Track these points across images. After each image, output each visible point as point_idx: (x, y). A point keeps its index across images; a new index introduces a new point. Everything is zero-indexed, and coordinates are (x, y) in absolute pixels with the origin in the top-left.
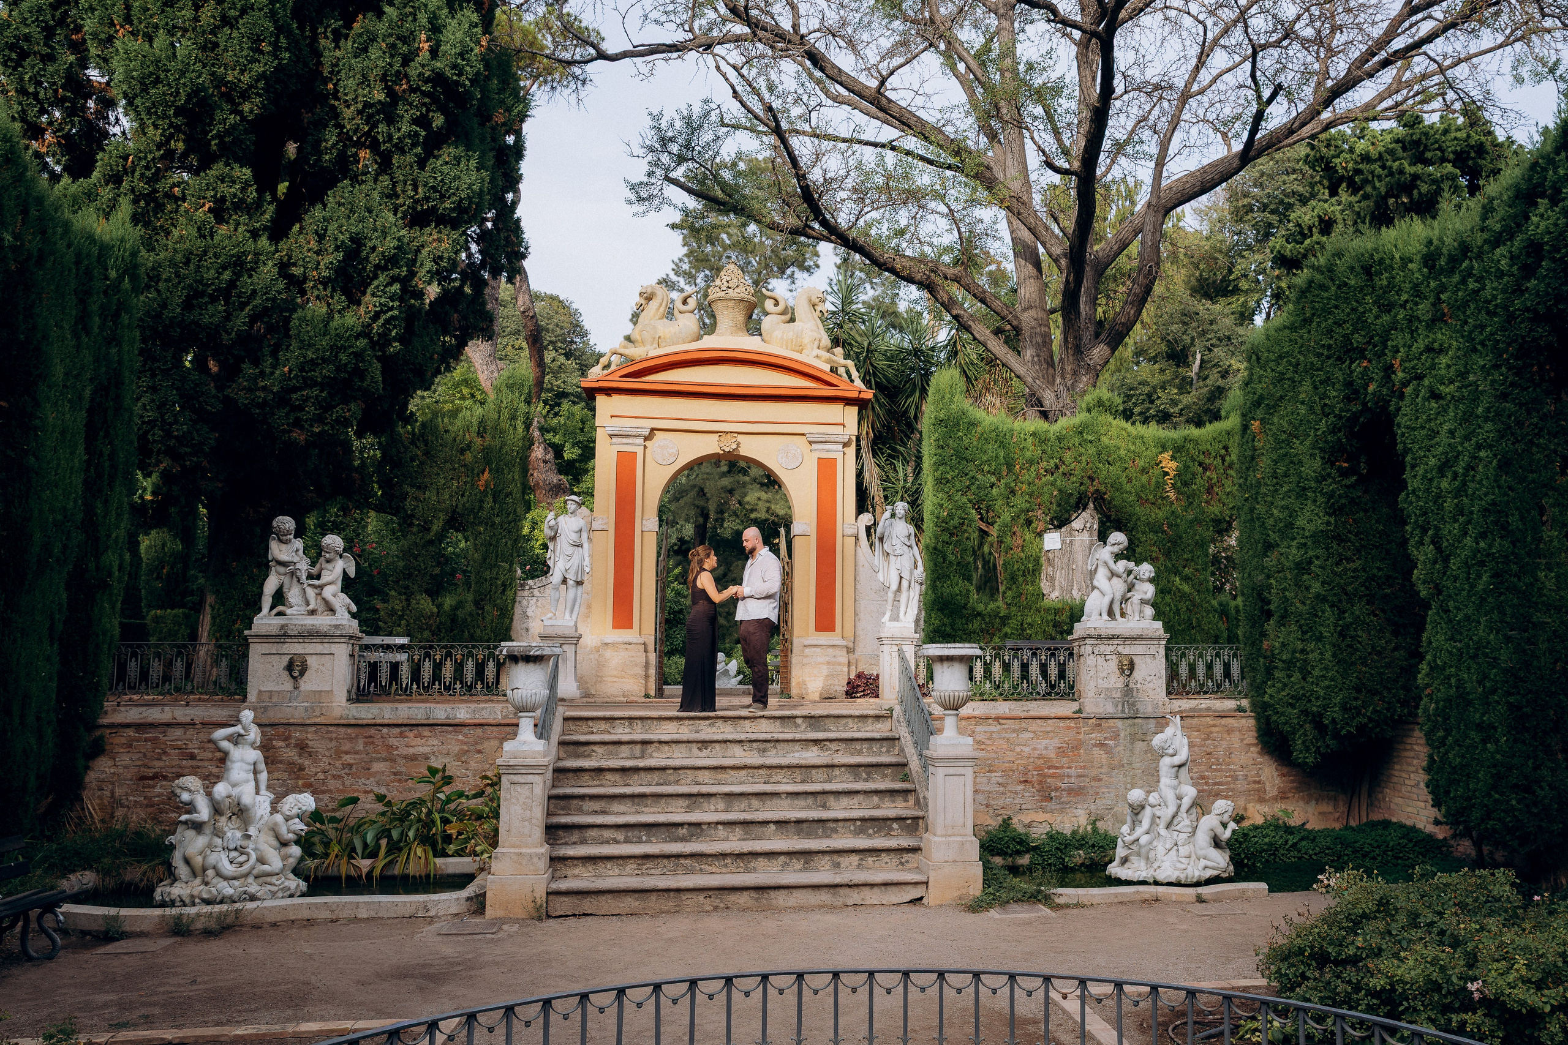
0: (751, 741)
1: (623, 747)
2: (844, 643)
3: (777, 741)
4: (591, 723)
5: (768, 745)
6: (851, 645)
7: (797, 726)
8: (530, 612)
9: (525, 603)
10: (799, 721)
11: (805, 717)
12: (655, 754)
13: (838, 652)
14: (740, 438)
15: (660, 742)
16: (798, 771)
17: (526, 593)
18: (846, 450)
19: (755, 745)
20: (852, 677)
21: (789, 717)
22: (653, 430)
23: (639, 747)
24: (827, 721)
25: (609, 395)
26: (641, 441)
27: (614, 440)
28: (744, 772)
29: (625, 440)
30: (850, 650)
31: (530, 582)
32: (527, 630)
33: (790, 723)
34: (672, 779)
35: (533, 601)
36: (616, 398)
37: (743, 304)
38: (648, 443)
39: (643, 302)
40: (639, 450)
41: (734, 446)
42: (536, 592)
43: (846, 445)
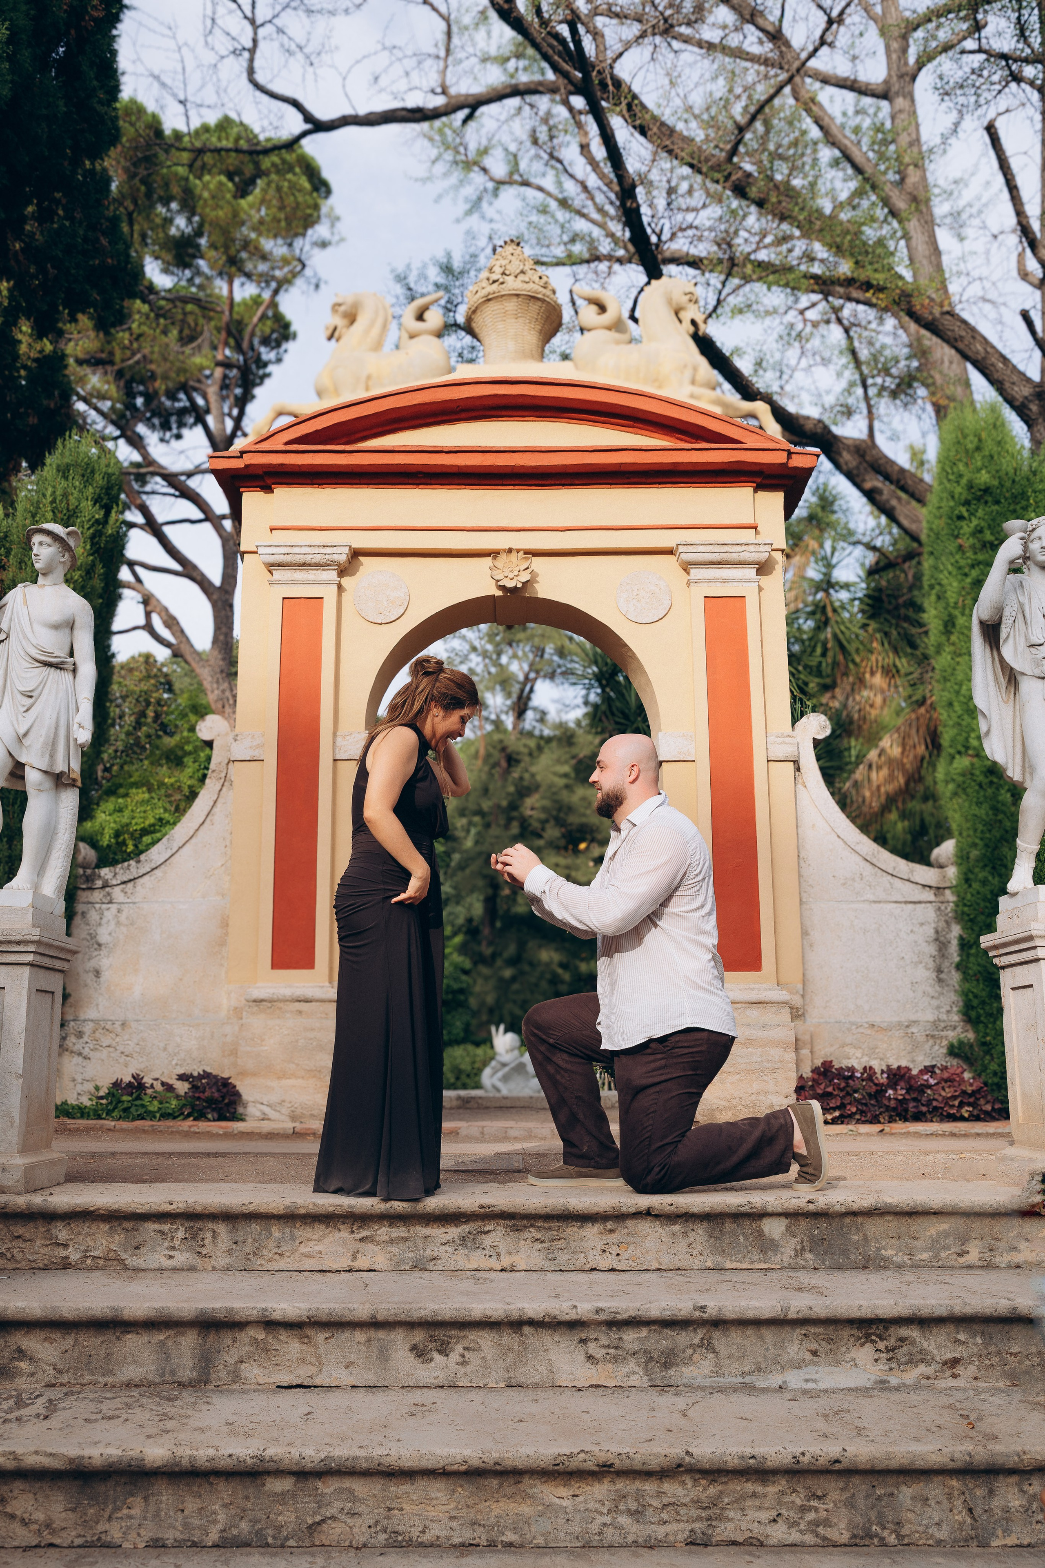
0: (616, 1324)
1: (133, 1342)
2: (782, 995)
3: (719, 1323)
4: (62, 1233)
5: (683, 1338)
6: (797, 1001)
7: (767, 1246)
8: (104, 936)
9: (93, 916)
10: (774, 1228)
11: (793, 1215)
12: (253, 1372)
13: (769, 1016)
14: (538, 563)
15: (270, 1324)
16: (834, 1489)
17: (97, 896)
18: (765, 580)
19: (631, 1338)
20: (807, 1073)
21: (738, 1216)
22: (356, 554)
23: (190, 1340)
24: (873, 1227)
25: (268, 489)
26: (332, 575)
27: (278, 574)
28: (601, 1490)
29: (299, 575)
30: (797, 1014)
31: (105, 872)
32: (97, 973)
33: (742, 1235)
34: (287, 1517)
35: (110, 913)
36: (283, 495)
37: (535, 307)
38: (346, 581)
39: (339, 321)
40: (329, 594)
41: (525, 577)
42: (117, 893)
43: (763, 568)
